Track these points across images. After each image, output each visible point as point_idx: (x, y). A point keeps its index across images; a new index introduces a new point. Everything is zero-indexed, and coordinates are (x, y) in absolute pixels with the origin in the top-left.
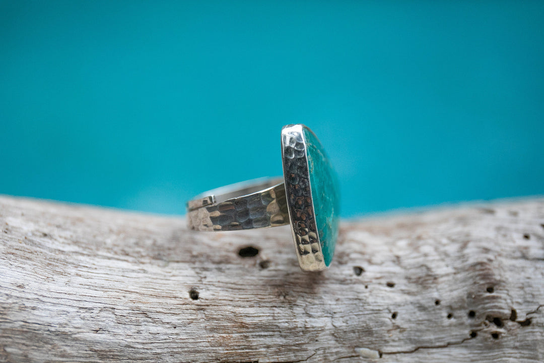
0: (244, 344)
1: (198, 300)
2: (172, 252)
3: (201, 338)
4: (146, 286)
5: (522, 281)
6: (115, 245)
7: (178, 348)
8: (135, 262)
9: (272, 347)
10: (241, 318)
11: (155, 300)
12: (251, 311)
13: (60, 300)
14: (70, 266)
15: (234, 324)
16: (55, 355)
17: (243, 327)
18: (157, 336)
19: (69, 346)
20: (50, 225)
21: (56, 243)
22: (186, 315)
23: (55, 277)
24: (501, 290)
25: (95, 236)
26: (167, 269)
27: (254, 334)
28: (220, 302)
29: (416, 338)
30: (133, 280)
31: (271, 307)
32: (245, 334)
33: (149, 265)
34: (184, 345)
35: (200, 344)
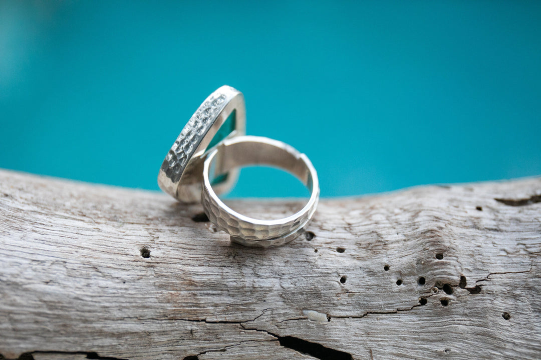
0: (192, 301)
1: (149, 258)
2: (128, 215)
3: (150, 294)
4: (99, 243)
5: (472, 249)
6: (73, 207)
7: (126, 302)
8: (91, 222)
9: (220, 306)
10: (190, 276)
11: (107, 256)
12: (200, 269)
13: (13, 252)
14: (27, 222)
15: (182, 282)
16: (5, 304)
17: (192, 285)
18: (106, 290)
19: (19, 296)
20: (12, 187)
21: (16, 202)
22: (136, 271)
23: (11, 232)
24: (450, 256)
25: (54, 199)
26: (121, 229)
27: (202, 292)
28: (170, 260)
29: (365, 303)
30: (87, 237)
31: (221, 266)
32: (193, 292)
33: (104, 225)
34: (132, 300)
35: (149, 300)
